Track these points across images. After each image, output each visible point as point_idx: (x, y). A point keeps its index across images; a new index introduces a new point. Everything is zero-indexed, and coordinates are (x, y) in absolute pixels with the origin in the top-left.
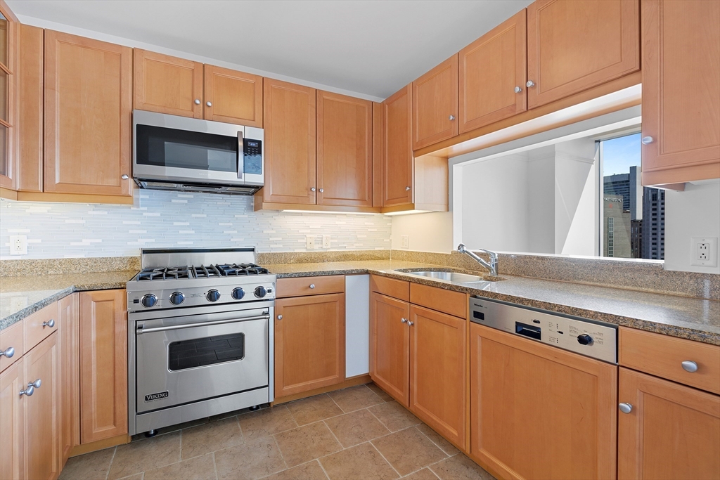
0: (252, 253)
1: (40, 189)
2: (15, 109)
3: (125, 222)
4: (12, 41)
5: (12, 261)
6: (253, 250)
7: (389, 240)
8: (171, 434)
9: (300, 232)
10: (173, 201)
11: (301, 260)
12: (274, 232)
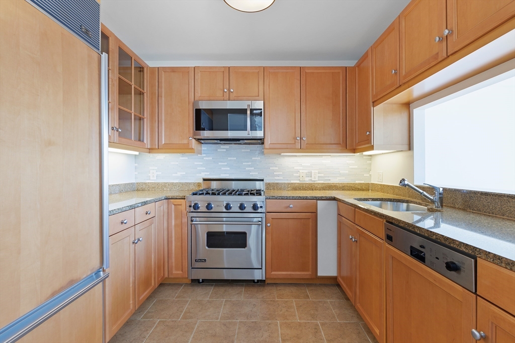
0: (262, 182)
1: (157, 147)
2: (147, 109)
3: (196, 163)
4: (145, 77)
5: (151, 183)
6: (263, 180)
7: (368, 175)
8: (209, 285)
9: (295, 168)
10: (219, 150)
11: (296, 188)
12: (277, 168)
